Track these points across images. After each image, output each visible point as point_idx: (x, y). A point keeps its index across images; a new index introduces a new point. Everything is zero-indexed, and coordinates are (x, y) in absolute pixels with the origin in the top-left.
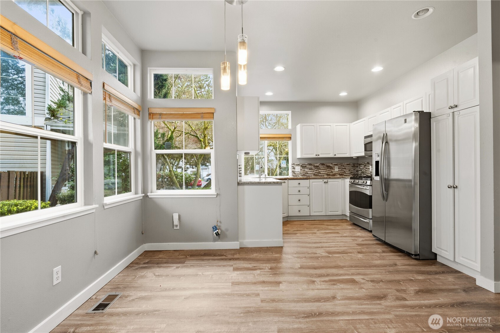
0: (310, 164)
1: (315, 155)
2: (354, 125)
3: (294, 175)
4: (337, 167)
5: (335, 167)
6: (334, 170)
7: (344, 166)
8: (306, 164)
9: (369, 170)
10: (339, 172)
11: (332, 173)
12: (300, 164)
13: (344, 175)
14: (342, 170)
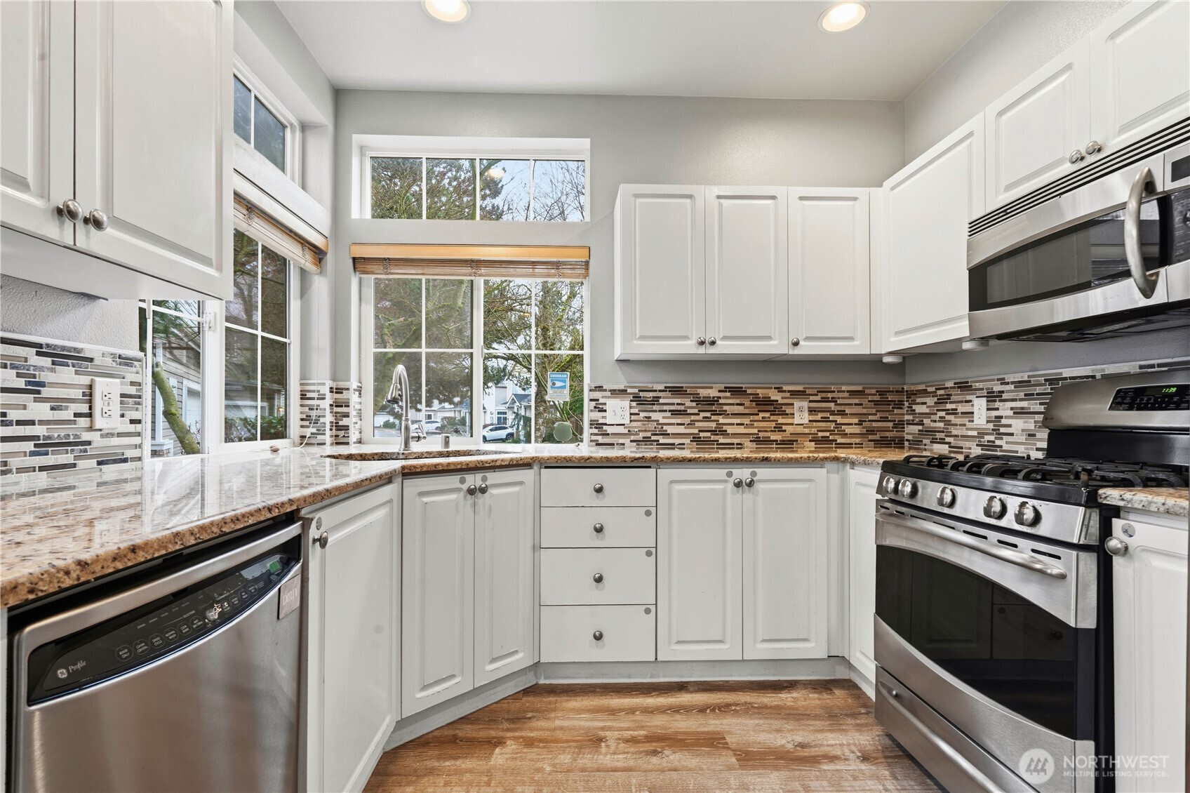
0: (676, 391)
1: (693, 342)
3: (600, 439)
4: (805, 404)
5: (793, 404)
6: (790, 421)
7: (837, 401)
8: (656, 391)
9: (969, 421)
10: (814, 431)
11: (779, 431)
12: (629, 391)
13: (836, 441)
14: (829, 418)
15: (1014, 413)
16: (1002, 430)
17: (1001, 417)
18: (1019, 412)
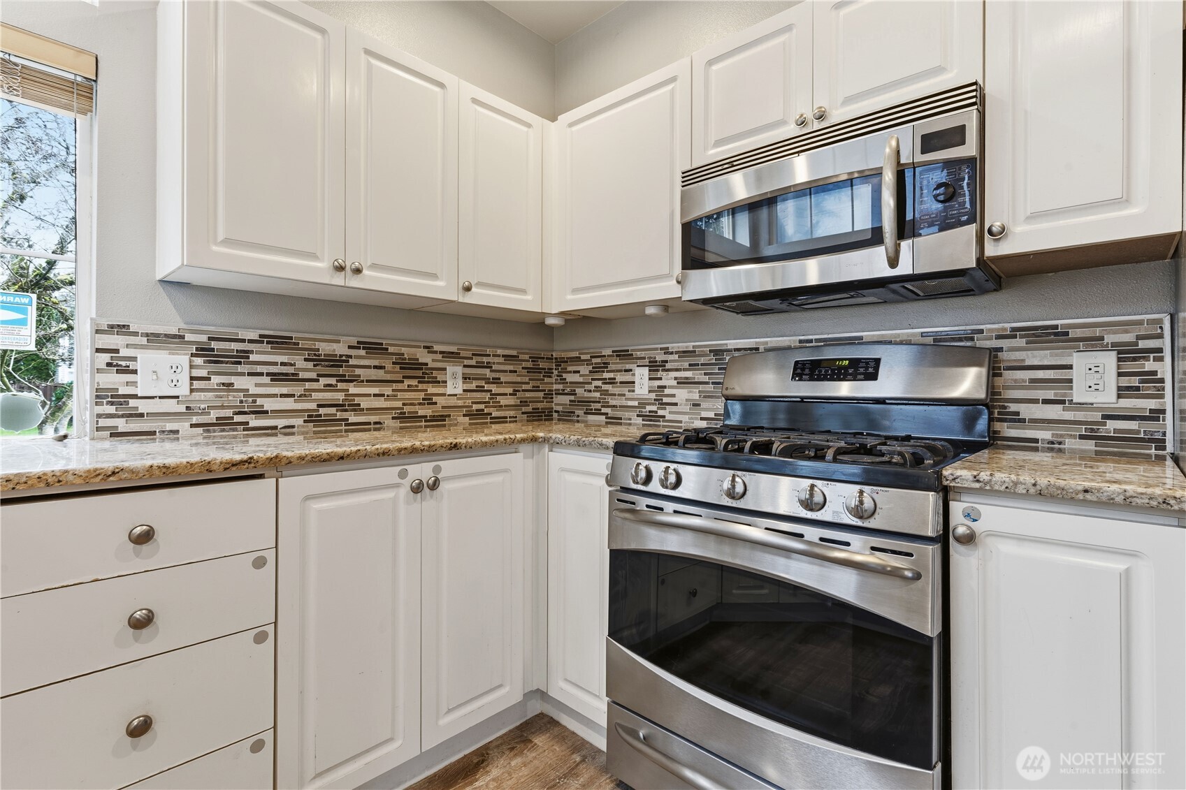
0: (278, 342)
1: (324, 265)
2: (571, 125)
4: (459, 370)
5: (445, 369)
6: (441, 390)
7: (491, 367)
8: (243, 341)
9: (629, 391)
10: (469, 402)
11: (428, 404)
12: (189, 337)
13: (491, 414)
14: (484, 387)
15: (678, 383)
16: (665, 400)
17: (665, 387)
18: (683, 382)
